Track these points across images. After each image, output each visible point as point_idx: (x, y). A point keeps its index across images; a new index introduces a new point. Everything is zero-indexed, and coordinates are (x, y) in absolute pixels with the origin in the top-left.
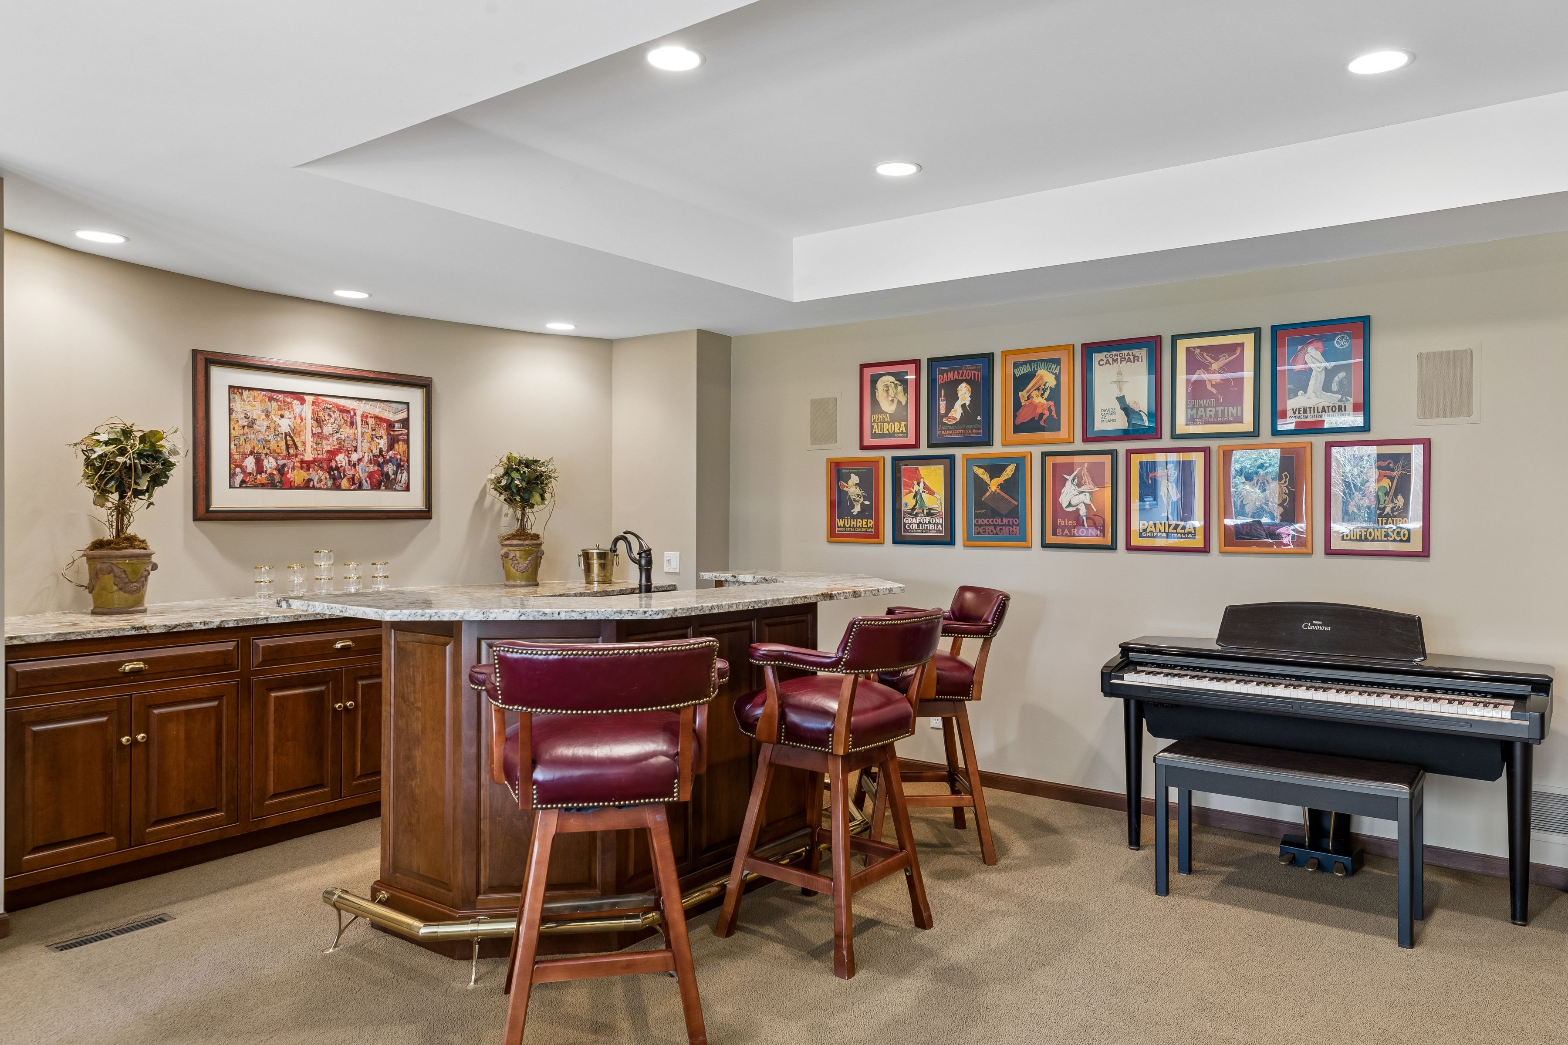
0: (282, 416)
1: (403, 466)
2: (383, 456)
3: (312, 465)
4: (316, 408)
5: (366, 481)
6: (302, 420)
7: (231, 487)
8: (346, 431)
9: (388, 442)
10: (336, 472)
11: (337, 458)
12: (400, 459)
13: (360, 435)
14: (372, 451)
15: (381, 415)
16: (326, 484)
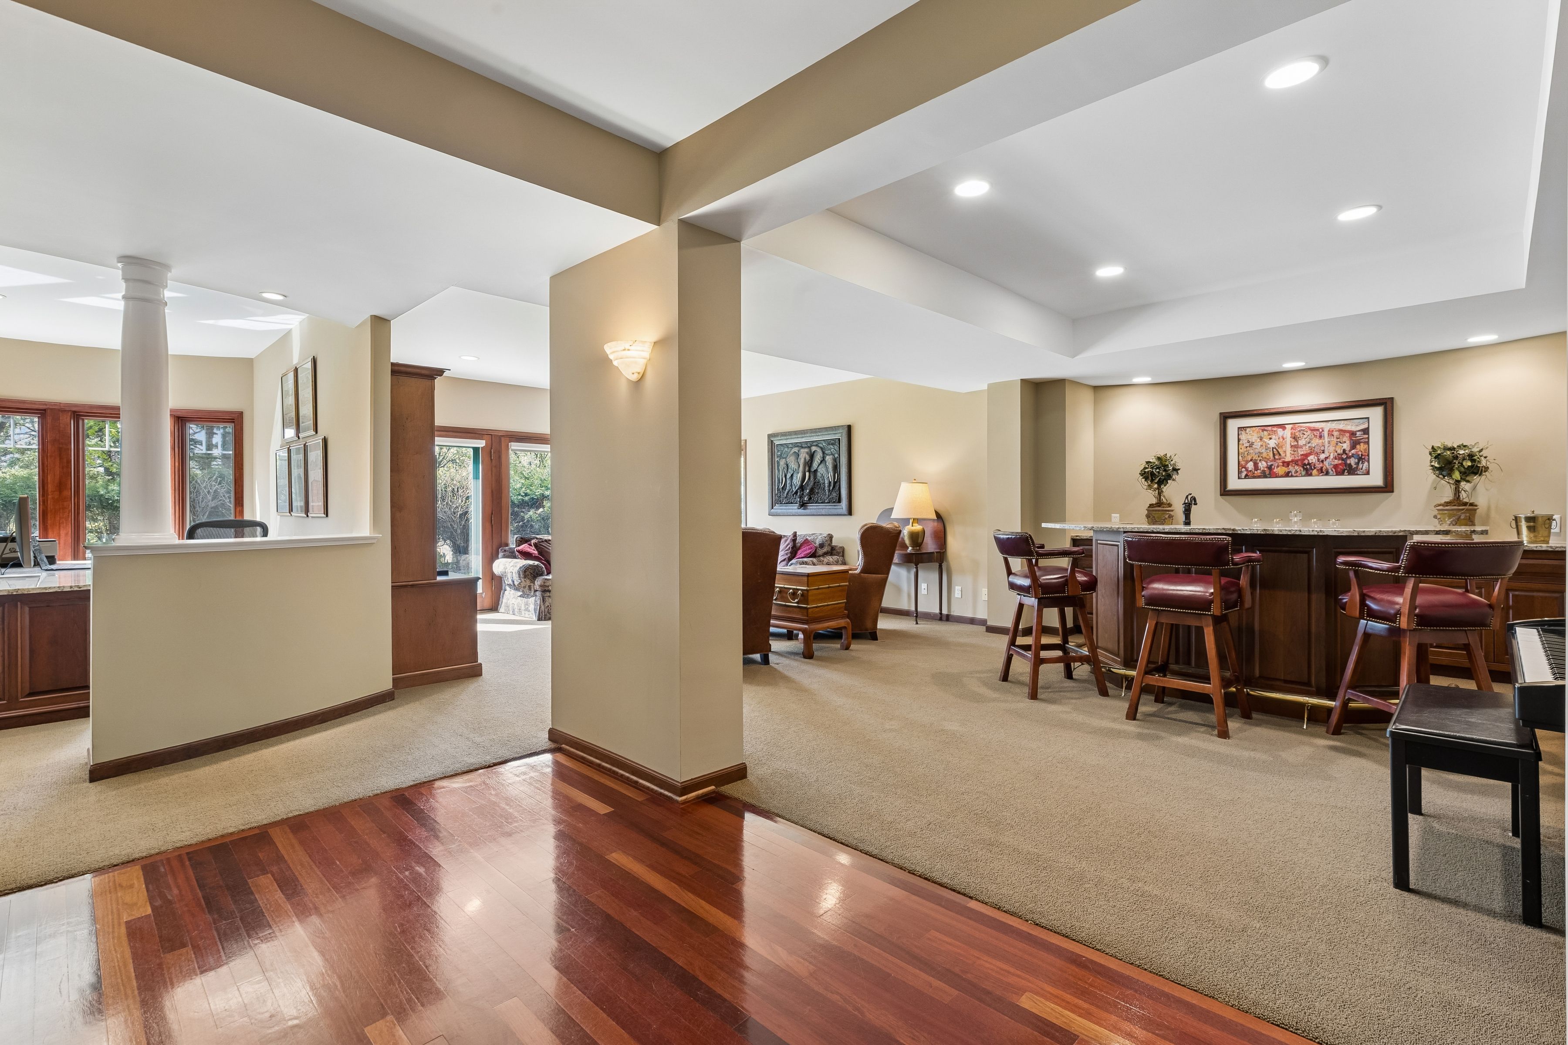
0: (1270, 439)
1: (1364, 459)
2: (1346, 454)
3: (1291, 464)
4: (1294, 431)
5: (1332, 470)
6: (1284, 439)
7: (1239, 478)
8: (1316, 442)
9: (1350, 445)
10: (1308, 466)
11: (1309, 458)
12: (1362, 455)
13: (1327, 443)
14: (1336, 452)
15: (1344, 429)
16: (1301, 473)
